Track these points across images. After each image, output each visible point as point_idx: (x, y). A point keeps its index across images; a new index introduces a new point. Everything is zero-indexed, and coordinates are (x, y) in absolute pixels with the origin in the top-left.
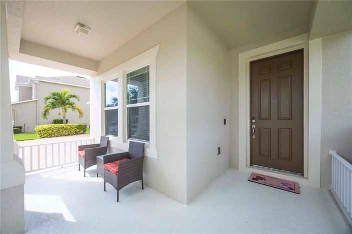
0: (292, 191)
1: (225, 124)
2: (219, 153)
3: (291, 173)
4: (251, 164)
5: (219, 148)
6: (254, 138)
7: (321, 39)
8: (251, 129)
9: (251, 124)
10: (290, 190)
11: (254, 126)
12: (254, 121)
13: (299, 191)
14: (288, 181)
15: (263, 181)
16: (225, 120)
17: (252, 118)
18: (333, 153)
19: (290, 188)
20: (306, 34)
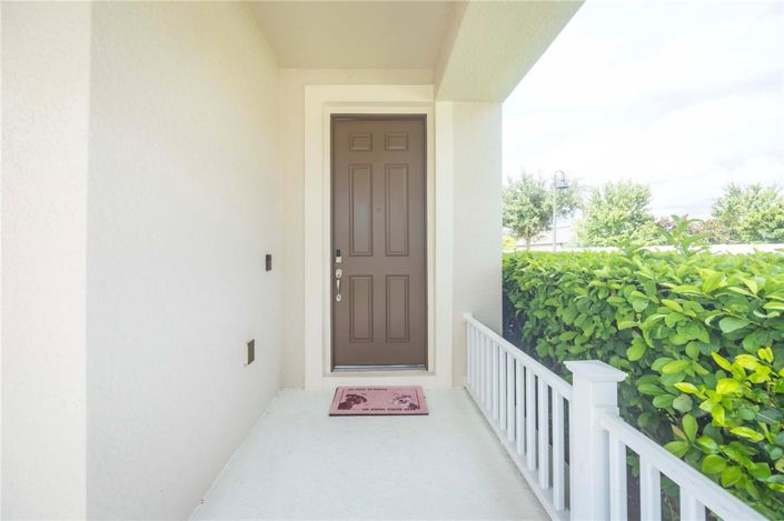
0: (416, 411)
1: (268, 267)
2: (251, 358)
3: (408, 369)
4: (334, 364)
5: (251, 345)
6: (338, 300)
7: (451, 103)
8: (334, 279)
9: (334, 267)
10: (413, 412)
11: (339, 273)
12: (339, 260)
13: (426, 409)
14: (406, 388)
15: (362, 405)
16: (268, 258)
17: (336, 253)
18: (468, 316)
19: (413, 407)
20: (431, 87)
